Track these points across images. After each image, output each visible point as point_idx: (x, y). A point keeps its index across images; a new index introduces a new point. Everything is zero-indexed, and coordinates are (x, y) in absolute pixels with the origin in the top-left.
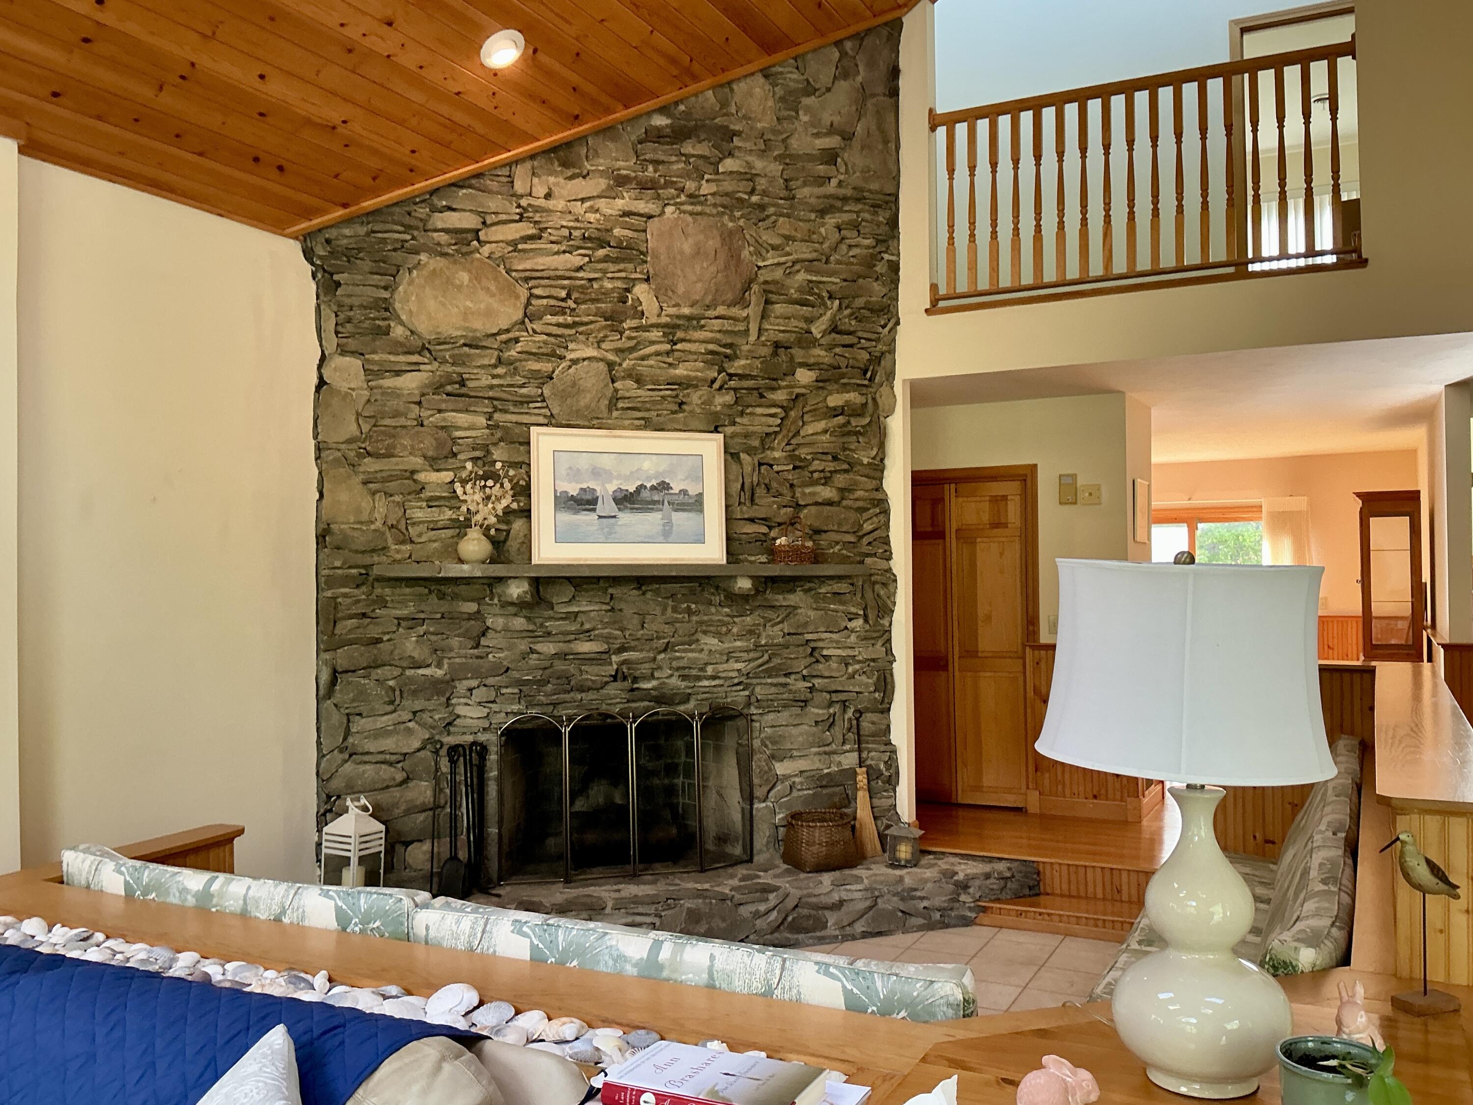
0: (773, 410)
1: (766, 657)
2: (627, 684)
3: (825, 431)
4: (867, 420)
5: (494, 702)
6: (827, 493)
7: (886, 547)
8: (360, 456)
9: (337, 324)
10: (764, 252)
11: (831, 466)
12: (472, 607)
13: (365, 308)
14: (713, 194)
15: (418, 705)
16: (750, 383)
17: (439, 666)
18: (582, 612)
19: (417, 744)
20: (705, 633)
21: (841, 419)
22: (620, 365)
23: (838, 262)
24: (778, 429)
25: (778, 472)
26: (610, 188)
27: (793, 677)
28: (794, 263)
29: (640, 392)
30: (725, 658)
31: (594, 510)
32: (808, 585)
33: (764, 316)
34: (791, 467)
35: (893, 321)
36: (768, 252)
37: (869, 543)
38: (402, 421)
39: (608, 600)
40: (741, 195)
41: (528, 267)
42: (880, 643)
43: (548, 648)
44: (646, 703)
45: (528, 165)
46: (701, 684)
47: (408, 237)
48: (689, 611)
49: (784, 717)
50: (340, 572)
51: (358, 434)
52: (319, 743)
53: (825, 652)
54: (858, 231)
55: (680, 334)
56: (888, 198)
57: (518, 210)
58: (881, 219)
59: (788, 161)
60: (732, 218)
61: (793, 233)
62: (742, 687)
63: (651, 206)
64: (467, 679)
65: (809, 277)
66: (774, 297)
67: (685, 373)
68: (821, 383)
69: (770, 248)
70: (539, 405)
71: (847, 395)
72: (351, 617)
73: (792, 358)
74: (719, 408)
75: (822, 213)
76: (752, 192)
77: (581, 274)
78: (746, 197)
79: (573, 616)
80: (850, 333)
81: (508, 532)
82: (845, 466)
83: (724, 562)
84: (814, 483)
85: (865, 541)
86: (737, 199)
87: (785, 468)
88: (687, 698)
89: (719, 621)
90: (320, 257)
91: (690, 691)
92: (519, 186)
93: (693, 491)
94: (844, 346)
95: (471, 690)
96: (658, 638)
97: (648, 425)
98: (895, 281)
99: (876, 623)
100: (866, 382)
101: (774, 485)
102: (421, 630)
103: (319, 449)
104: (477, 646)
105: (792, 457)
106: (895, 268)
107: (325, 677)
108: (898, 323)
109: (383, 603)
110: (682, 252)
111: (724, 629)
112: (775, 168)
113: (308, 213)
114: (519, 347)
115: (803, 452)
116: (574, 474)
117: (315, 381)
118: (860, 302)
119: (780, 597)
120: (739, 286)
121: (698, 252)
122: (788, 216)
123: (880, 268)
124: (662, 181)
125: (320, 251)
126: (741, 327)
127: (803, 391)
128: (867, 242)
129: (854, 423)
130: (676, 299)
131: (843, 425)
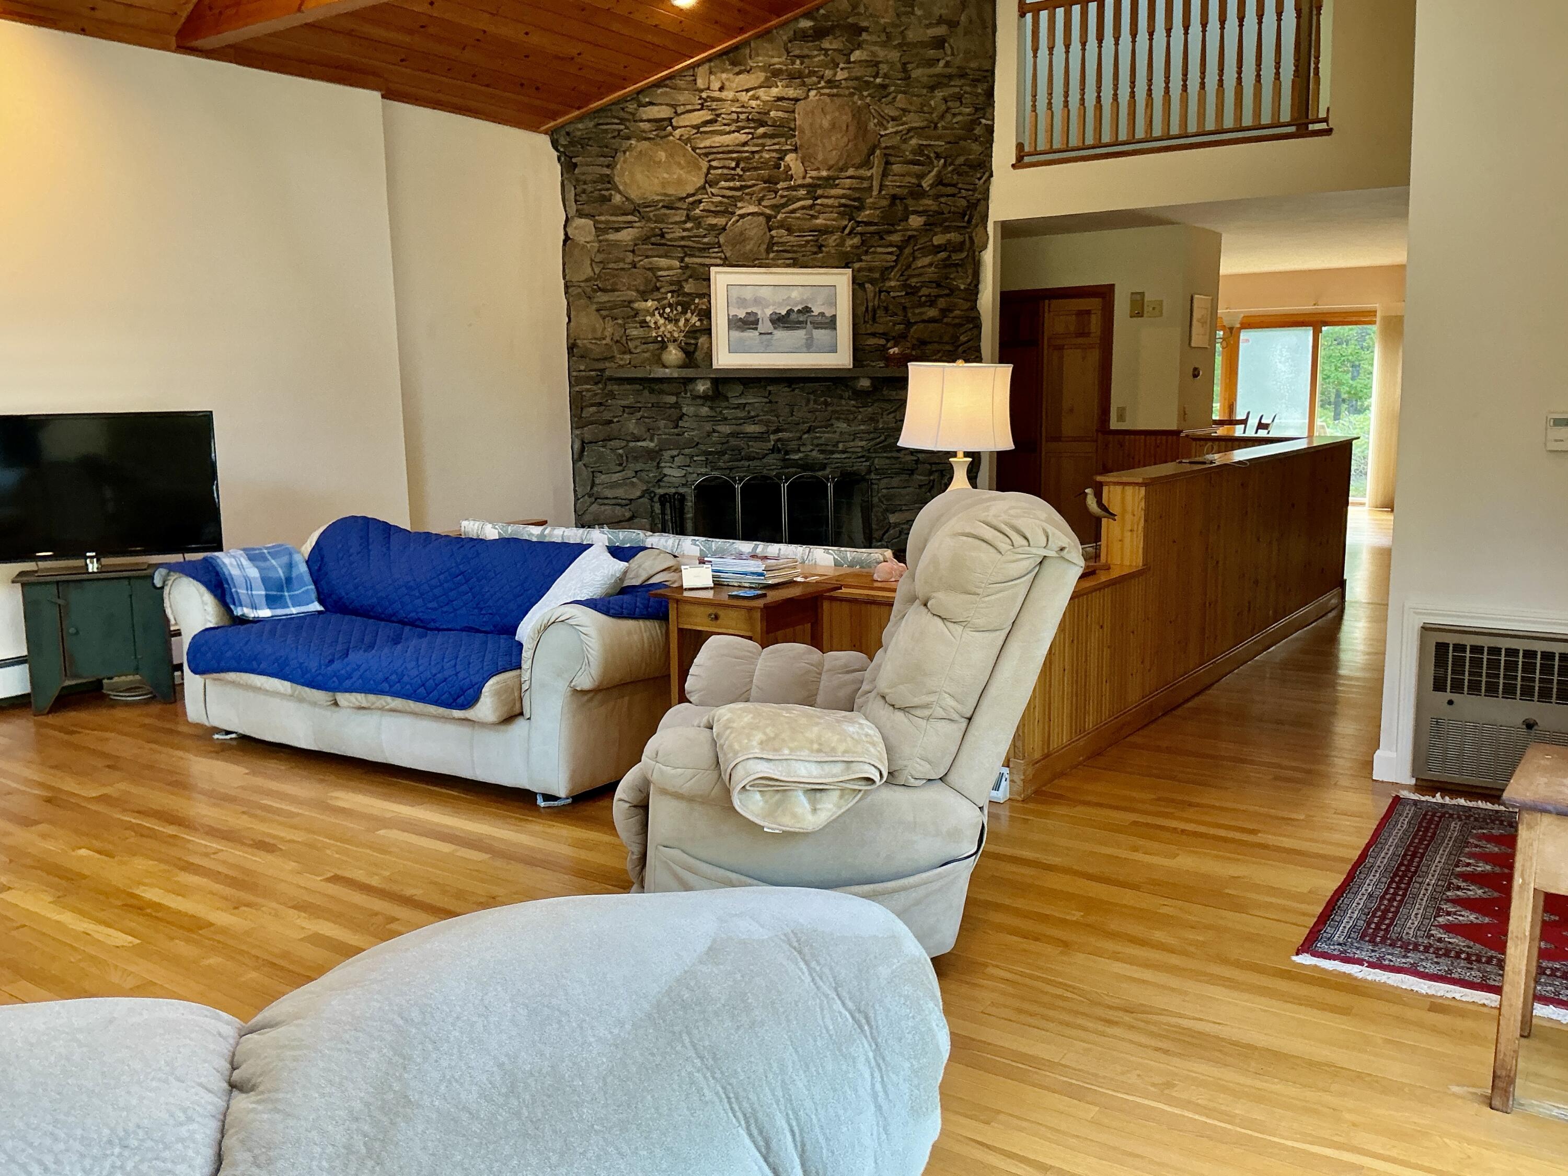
0: (890, 250)
1: (882, 438)
2: (780, 456)
3: (931, 265)
4: (964, 255)
5: (689, 466)
6: (932, 313)
7: (977, 354)
8: (595, 291)
9: (576, 195)
10: (885, 123)
11: (935, 292)
12: (672, 399)
13: (595, 182)
14: (846, 79)
15: (639, 466)
16: (872, 228)
17: (652, 440)
18: (749, 403)
19: (638, 494)
20: (838, 419)
21: (943, 255)
22: (775, 217)
23: (944, 128)
24: (893, 264)
25: (894, 298)
26: (767, 79)
28: (909, 131)
29: (792, 239)
30: (852, 437)
31: (756, 329)
33: (884, 175)
34: (903, 293)
35: (987, 174)
36: (888, 122)
37: (964, 352)
38: (621, 265)
39: (767, 395)
40: (866, 78)
41: (708, 145)
43: (725, 429)
44: (794, 470)
45: (706, 66)
46: (834, 456)
47: (622, 127)
48: (826, 404)
49: (896, 481)
50: (584, 373)
51: (592, 274)
52: (575, 491)
54: (961, 102)
55: (819, 192)
56: (986, 74)
57: (700, 102)
58: (979, 91)
59: (905, 48)
60: (862, 98)
61: (909, 107)
62: (864, 459)
63: (798, 91)
64: (670, 449)
65: (921, 142)
66: (892, 159)
67: (824, 222)
68: (929, 227)
69: (890, 119)
70: (716, 250)
71: (948, 235)
72: (592, 405)
73: (906, 207)
74: (849, 249)
75: (932, 88)
76: (876, 76)
77: (746, 148)
78: (872, 79)
79: (742, 406)
80: (954, 185)
81: (696, 344)
82: (947, 292)
83: (851, 366)
84: (921, 305)
85: (961, 350)
86: (866, 81)
87: (899, 294)
88: (823, 467)
89: (848, 410)
90: (563, 146)
91: (826, 461)
92: (701, 83)
93: (828, 314)
94: (948, 196)
95: (673, 457)
96: (804, 423)
97: (796, 263)
98: (991, 141)
100: (965, 224)
101: (891, 307)
102: (639, 415)
103: (567, 287)
104: (677, 427)
105: (905, 286)
106: (990, 130)
107: (577, 446)
108: (991, 175)
109: (612, 395)
110: (821, 127)
111: (852, 416)
112: (894, 55)
113: (554, 116)
114: (702, 207)
115: (913, 281)
116: (742, 302)
117: (562, 237)
118: (961, 160)
119: (894, 393)
120: (865, 151)
121: (833, 126)
122: (905, 93)
123: (978, 131)
124: (807, 71)
125: (563, 141)
126: (865, 184)
127: (915, 233)
128: (968, 110)
129: (955, 257)
130: (817, 165)
131: (944, 260)
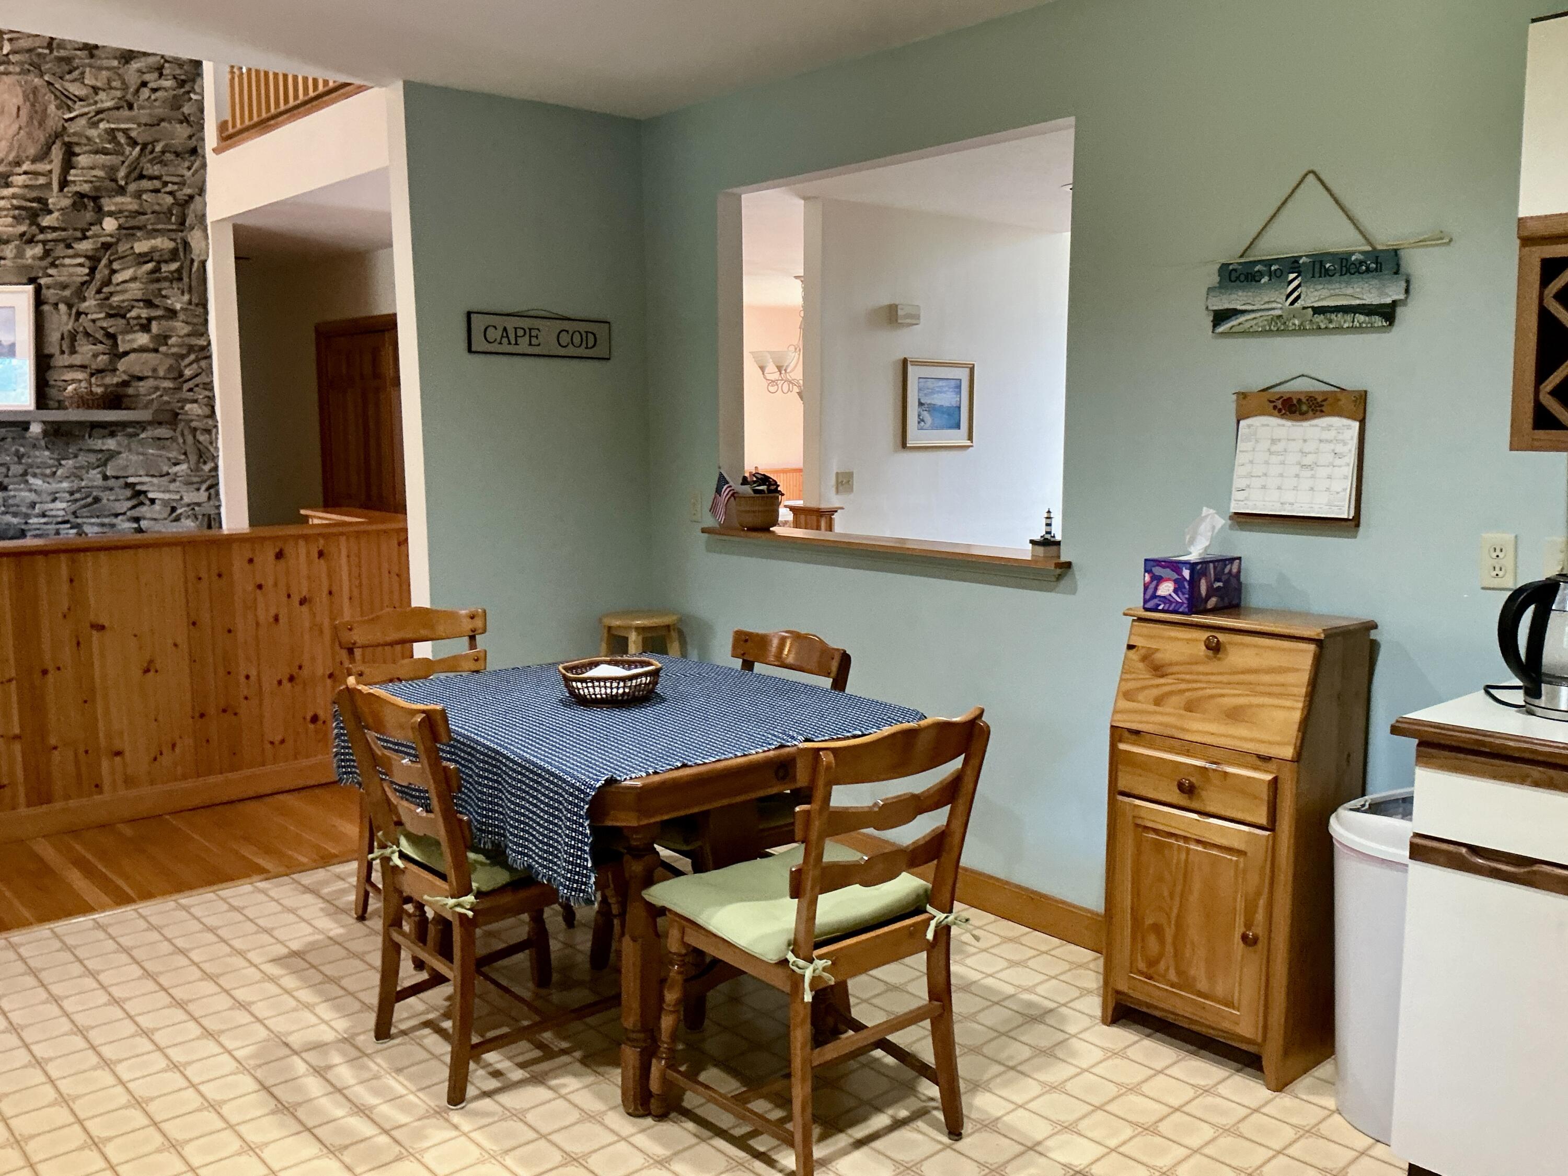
0: (80, 260)
1: (91, 499)
3: (134, 279)
4: (178, 265)
6: (142, 339)
7: (207, 393)
10: (70, 104)
11: (145, 313)
14: (15, 52)
16: (58, 235)
20: (33, 475)
21: (150, 266)
23: (142, 108)
24: (87, 278)
25: (94, 321)
27: (120, 517)
28: (98, 112)
30: (49, 498)
32: (130, 430)
33: (67, 168)
34: (102, 315)
35: (197, 163)
36: (75, 102)
37: (191, 390)
40: (40, 50)
42: (204, 487)
46: (31, 521)
48: (20, 457)
53: (150, 495)
54: (159, 74)
60: (39, 74)
61: (96, 82)
62: (69, 526)
65: (112, 126)
66: (77, 149)
68: (128, 231)
69: (77, 100)
71: (153, 241)
73: (99, 208)
74: (30, 261)
75: (126, 58)
76: (48, 45)
78: (46, 51)
80: (158, 178)
82: (160, 313)
83: (33, 408)
84: (133, 330)
85: (186, 387)
86: (39, 55)
87: (99, 316)
91: (23, 527)
94: (151, 192)
98: (202, 121)
99: (198, 469)
100: (174, 227)
101: (91, 333)
105: (104, 304)
106: (200, 107)
108: (203, 164)
111: (48, 471)
115: (116, 300)
118: (162, 146)
119: (100, 441)
120: (42, 139)
121: (2, 111)
122: (91, 66)
123: (186, 109)
126: (42, 180)
127: (109, 239)
128: (170, 83)
129: (164, 268)
131: (153, 272)
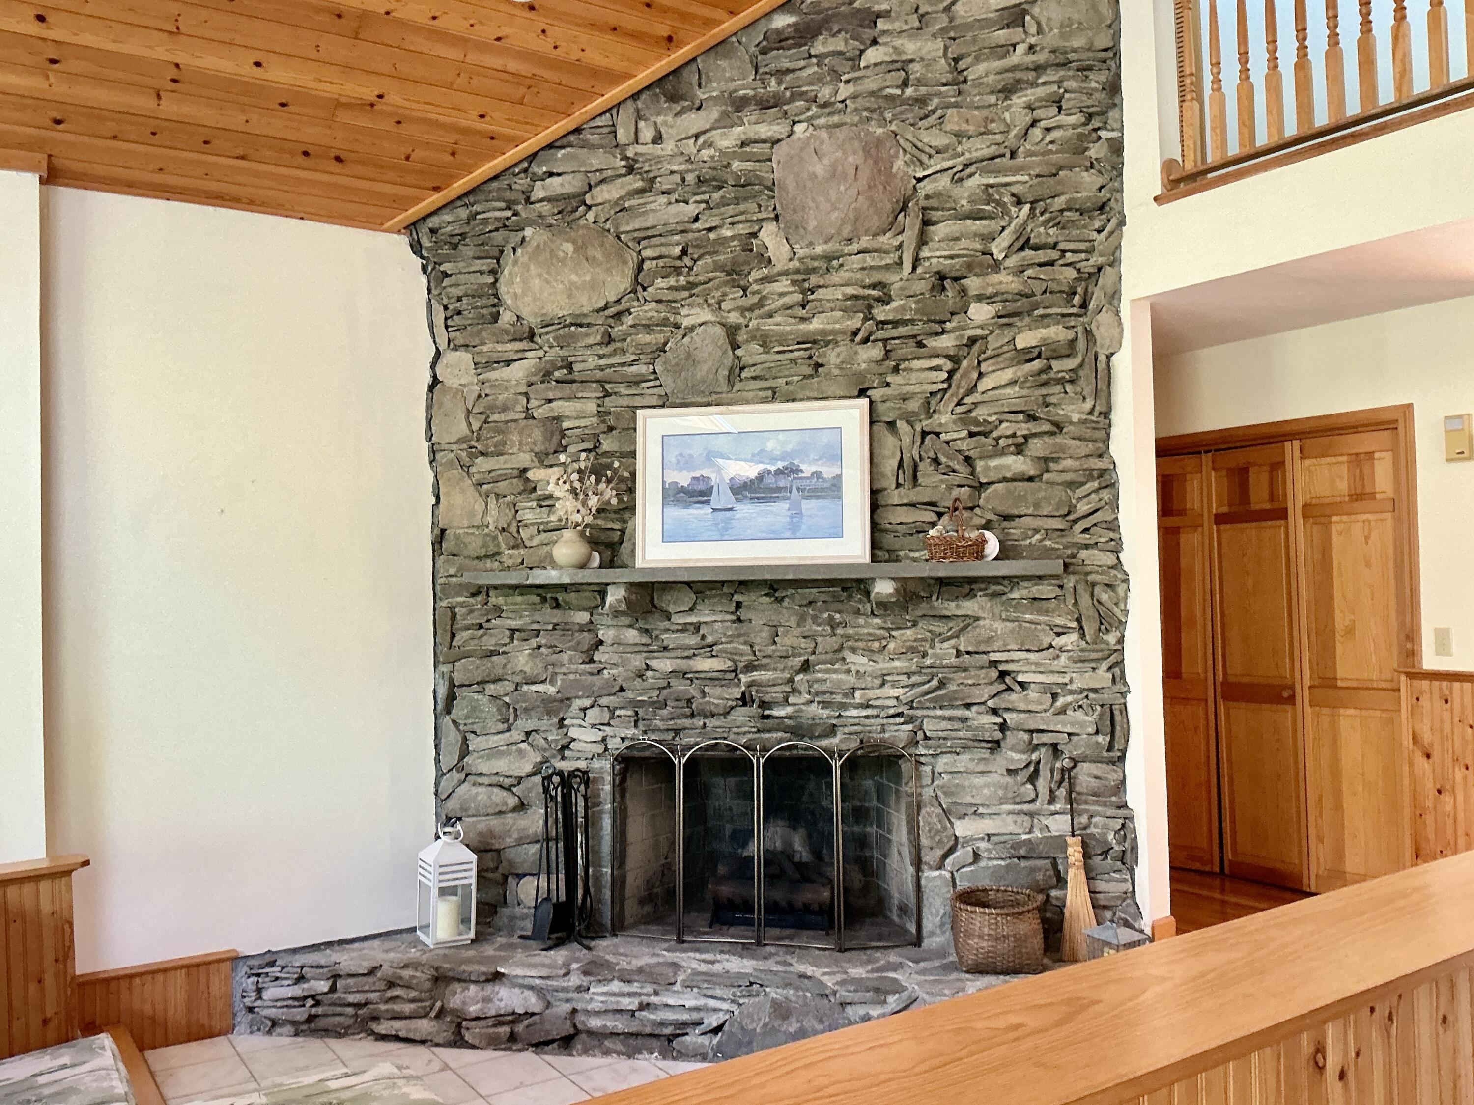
0: (936, 362)
1: (935, 683)
2: (755, 710)
3: (1013, 383)
4: (1076, 362)
5: (608, 724)
6: (1015, 464)
7: (1112, 535)
8: (472, 456)
9: (446, 319)
10: (924, 158)
11: (1024, 429)
12: (583, 617)
13: (473, 296)
14: (854, 97)
15: (530, 725)
16: (902, 330)
17: (553, 682)
18: (705, 623)
19: (528, 768)
20: (854, 650)
21: (1037, 364)
22: (747, 326)
23: (1031, 154)
24: (945, 385)
25: (948, 443)
26: (725, 114)
27: (974, 709)
28: (966, 166)
29: (765, 357)
30: (878, 682)
31: (707, 502)
32: (993, 588)
33: (922, 240)
34: (964, 433)
35: (1114, 222)
36: (930, 157)
37: (1086, 530)
38: (511, 415)
39: (733, 609)
40: (891, 91)
41: (637, 226)
42: (1105, 665)
43: (664, 664)
44: (780, 734)
45: (630, 107)
46: (847, 713)
47: (509, 213)
48: (833, 625)
49: (964, 761)
50: (454, 579)
51: (468, 432)
52: (437, 761)
53: (1020, 678)
54: (1060, 108)
55: (814, 280)
56: (1103, 55)
57: (623, 163)
58: (1094, 85)
59: (952, 34)
60: (883, 122)
61: (964, 127)
62: (902, 720)
63: (775, 128)
64: (579, 697)
65: (985, 181)
66: (935, 215)
67: (821, 326)
68: (1007, 319)
69: (933, 152)
70: (651, 384)
71: (1043, 331)
72: (468, 628)
73: (964, 291)
74: (863, 366)
75: (1008, 91)
76: (905, 84)
77: (697, 225)
78: (898, 92)
79: (692, 628)
80: (1052, 246)
81: (623, 532)
82: (1047, 427)
83: (867, 559)
84: (1003, 453)
85: (1079, 527)
86: (886, 97)
87: (955, 435)
88: (832, 730)
89: (870, 634)
90: (427, 249)
91: (834, 722)
92: (623, 135)
93: (829, 472)
94: (1041, 265)
95: (584, 710)
96: (794, 656)
97: (774, 396)
98: (1118, 166)
99: (1097, 640)
100: (1074, 310)
101: (943, 459)
102: (534, 642)
103: (433, 452)
104: (592, 661)
105: (965, 419)
106: (1117, 148)
107: (442, 692)
108: (1122, 223)
109: (498, 611)
110: (813, 176)
111: (876, 645)
112: (933, 48)
113: (406, 203)
114: (629, 320)
115: (980, 413)
116: (685, 463)
117: (428, 380)
118: (1060, 202)
119: (953, 604)
120: (888, 207)
121: (834, 174)
122: (956, 105)
123: (1095, 151)
124: (788, 94)
125: (426, 242)
126: (889, 260)
127: (979, 332)
128: (1072, 119)
129: (1056, 365)
130: (810, 238)
131: (1041, 372)
